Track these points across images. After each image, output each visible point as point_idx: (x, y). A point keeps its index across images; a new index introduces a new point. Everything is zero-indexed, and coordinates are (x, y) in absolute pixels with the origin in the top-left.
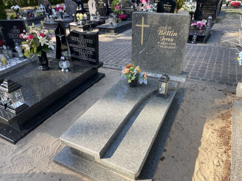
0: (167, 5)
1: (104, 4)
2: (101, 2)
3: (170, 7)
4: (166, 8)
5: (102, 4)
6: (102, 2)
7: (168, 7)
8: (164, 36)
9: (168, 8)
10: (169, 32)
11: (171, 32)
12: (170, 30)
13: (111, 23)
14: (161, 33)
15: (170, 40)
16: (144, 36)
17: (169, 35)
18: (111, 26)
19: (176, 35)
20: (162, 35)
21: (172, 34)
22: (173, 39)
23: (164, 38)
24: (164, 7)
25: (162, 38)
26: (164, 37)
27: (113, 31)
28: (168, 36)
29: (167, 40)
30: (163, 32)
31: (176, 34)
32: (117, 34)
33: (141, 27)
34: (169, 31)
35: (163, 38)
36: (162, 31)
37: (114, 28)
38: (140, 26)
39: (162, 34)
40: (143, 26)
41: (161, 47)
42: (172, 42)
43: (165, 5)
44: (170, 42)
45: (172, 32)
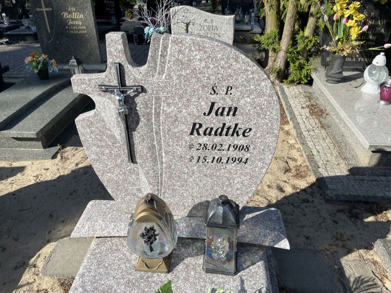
8: (70, 19)
10: (75, 14)
12: (75, 12)
13: (28, 27)
14: (66, 16)
15: (78, 23)
16: (49, 22)
17: (76, 17)
18: (28, 30)
20: (68, 18)
21: (78, 16)
22: (81, 22)
23: (71, 21)
25: (69, 21)
28: (75, 19)
29: (75, 24)
30: (68, 15)
31: (82, 16)
33: (43, 11)
36: (66, 14)
37: (32, 33)
38: (41, 10)
40: (44, 9)
41: (71, 32)
42: (81, 26)
44: (79, 25)
45: (77, 14)
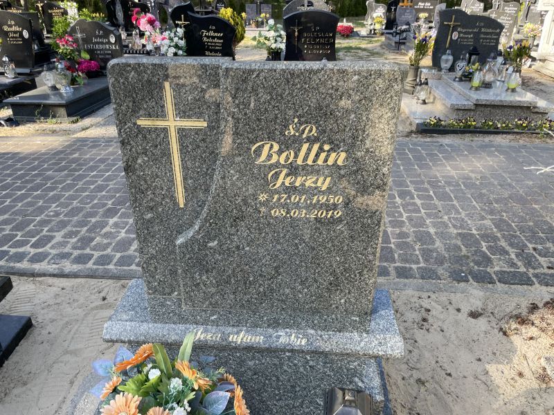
0: (211, 33)
1: (21, 33)
2: (10, 26)
3: (219, 38)
4: (210, 40)
5: (15, 32)
6: (15, 25)
7: (213, 38)
8: (284, 166)
9: (216, 40)
10: (309, 150)
11: (316, 147)
12: (311, 139)
13: (54, 88)
14: (269, 157)
15: (316, 182)
16: (185, 168)
17: (310, 162)
18: (54, 95)
19: (340, 163)
20: (277, 165)
21: (323, 155)
22: (328, 179)
23: (287, 175)
24: (205, 39)
25: (276, 175)
26: (285, 171)
27: (63, 111)
28: (304, 167)
29: (303, 185)
30: (280, 152)
31: (340, 158)
32: (77, 121)
33: (165, 130)
34: (305, 147)
35: (282, 175)
36: (272, 147)
37: (64, 102)
38: (160, 123)
39: (274, 160)
40: (173, 123)
41: (275, 213)
42: (324, 193)
43: (205, 33)
44: (316, 191)
45: (321, 149)
